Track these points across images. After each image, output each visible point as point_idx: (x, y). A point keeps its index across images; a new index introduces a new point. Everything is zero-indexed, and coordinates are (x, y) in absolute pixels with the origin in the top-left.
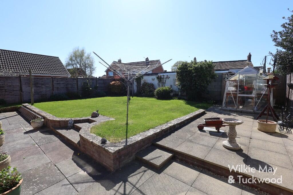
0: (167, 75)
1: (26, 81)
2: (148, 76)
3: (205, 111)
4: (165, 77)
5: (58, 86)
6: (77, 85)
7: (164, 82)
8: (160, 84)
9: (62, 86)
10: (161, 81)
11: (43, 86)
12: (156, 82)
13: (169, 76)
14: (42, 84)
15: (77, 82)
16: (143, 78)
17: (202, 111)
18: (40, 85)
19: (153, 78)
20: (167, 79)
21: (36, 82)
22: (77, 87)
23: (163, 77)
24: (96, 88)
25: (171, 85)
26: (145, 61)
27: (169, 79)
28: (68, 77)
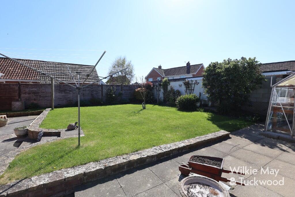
0: (196, 81)
1: (57, 88)
2: (175, 81)
3: (229, 134)
4: (193, 83)
5: (84, 93)
6: (102, 92)
7: (193, 89)
8: (188, 91)
9: (87, 93)
10: (189, 88)
11: (71, 93)
12: (183, 89)
13: (198, 81)
14: (70, 91)
15: (102, 88)
16: (169, 84)
17: (223, 132)
18: (68, 92)
19: (180, 84)
20: (196, 85)
21: (65, 89)
22: (102, 94)
23: (191, 82)
24: (120, 94)
25: (200, 93)
26: (186, 65)
27: (199, 85)
28: (98, 84)
